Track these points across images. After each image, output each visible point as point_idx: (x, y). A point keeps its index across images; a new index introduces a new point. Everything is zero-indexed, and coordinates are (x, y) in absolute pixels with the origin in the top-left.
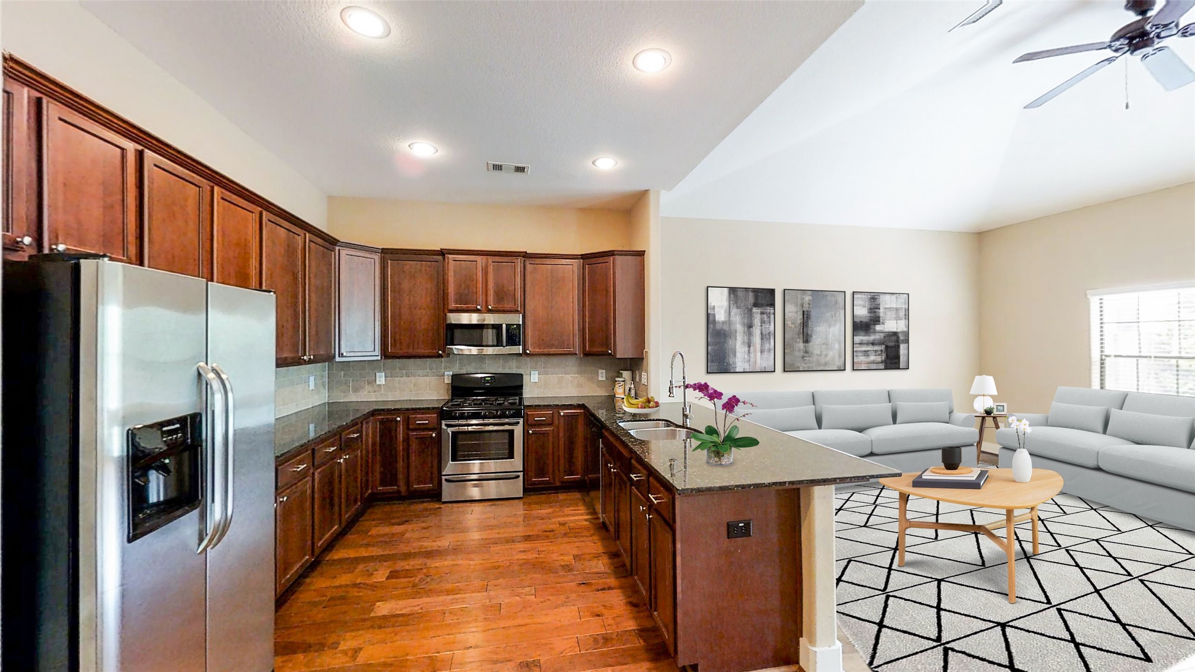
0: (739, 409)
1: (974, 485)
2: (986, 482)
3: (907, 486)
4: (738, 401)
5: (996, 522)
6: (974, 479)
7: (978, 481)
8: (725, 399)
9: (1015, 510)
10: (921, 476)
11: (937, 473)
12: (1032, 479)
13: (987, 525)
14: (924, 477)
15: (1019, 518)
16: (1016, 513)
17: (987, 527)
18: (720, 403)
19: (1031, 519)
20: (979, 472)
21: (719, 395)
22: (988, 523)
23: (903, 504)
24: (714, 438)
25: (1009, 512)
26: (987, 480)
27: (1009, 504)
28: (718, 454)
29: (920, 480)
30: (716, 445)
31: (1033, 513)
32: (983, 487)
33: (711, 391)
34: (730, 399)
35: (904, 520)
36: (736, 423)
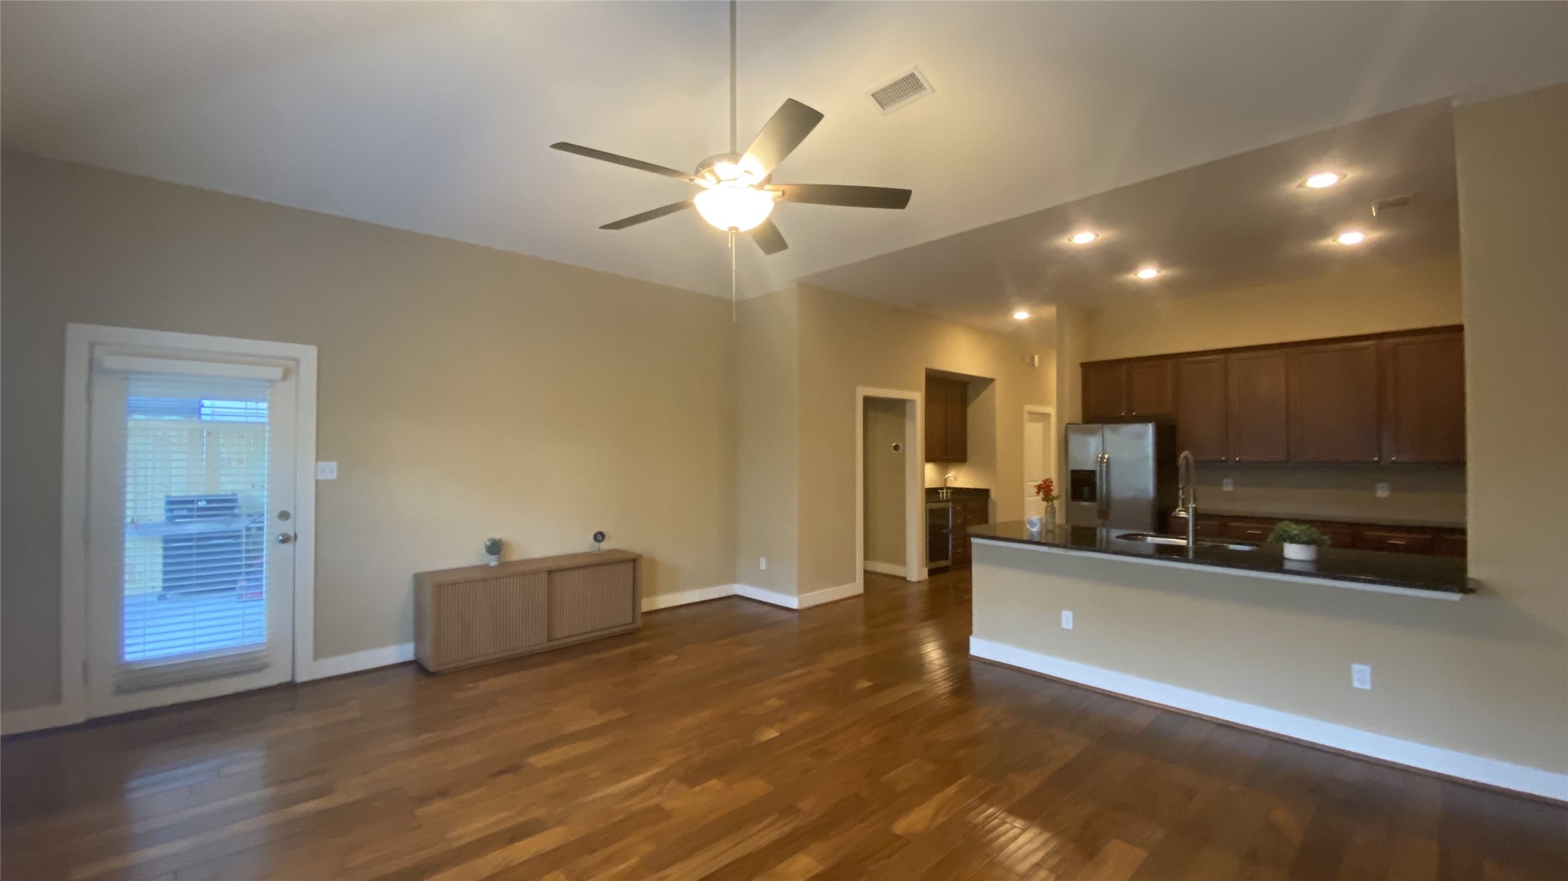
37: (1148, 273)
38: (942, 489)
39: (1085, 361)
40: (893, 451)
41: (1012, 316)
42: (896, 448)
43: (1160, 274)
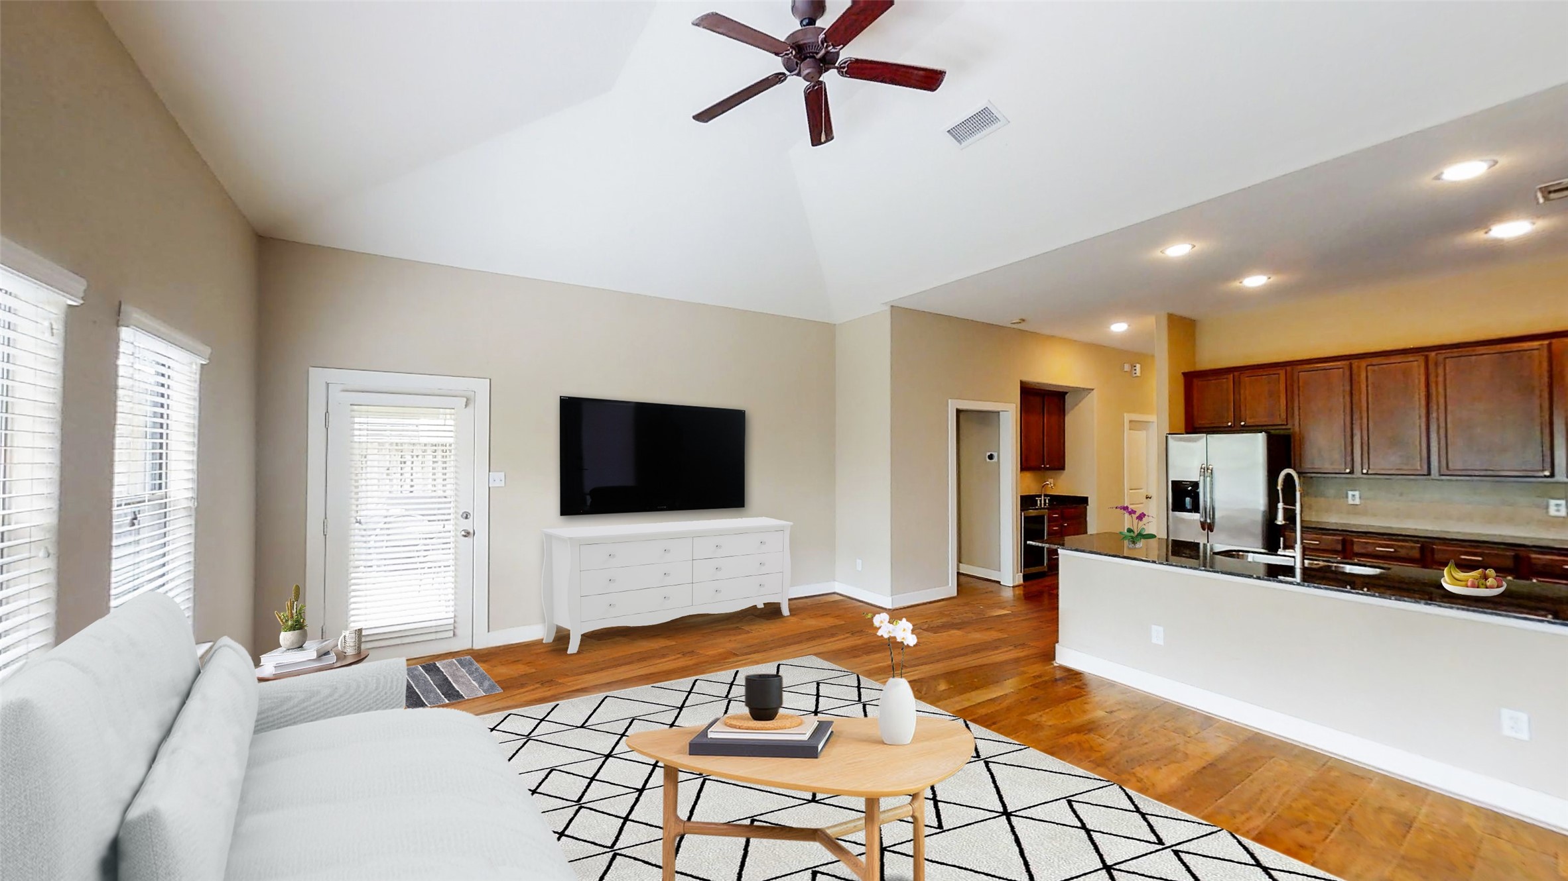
0: (1145, 520)
1: (806, 751)
2: (829, 744)
3: (680, 752)
4: (1145, 515)
5: (845, 823)
6: (805, 738)
7: (813, 743)
8: (1137, 514)
9: (882, 800)
10: (704, 733)
11: (735, 727)
12: (917, 738)
13: (828, 828)
14: (710, 735)
15: (890, 814)
16: (885, 804)
17: (829, 832)
18: (1135, 516)
19: (913, 816)
20: (816, 724)
21: (1134, 512)
22: (830, 824)
23: (671, 787)
24: (1132, 534)
25: (872, 802)
26: (831, 740)
27: (871, 787)
28: (1134, 542)
29: (704, 740)
30: (1132, 537)
31: (916, 805)
32: (822, 753)
33: (1130, 510)
34: (1140, 514)
35: (673, 819)
36: (1144, 527)
37: (1255, 281)
38: (1040, 496)
39: (1186, 371)
40: (988, 460)
41: (1109, 328)
42: (991, 457)
43: (1270, 280)
